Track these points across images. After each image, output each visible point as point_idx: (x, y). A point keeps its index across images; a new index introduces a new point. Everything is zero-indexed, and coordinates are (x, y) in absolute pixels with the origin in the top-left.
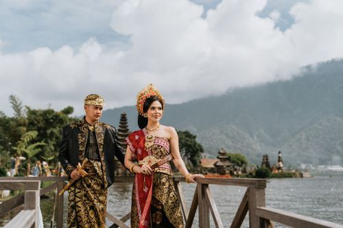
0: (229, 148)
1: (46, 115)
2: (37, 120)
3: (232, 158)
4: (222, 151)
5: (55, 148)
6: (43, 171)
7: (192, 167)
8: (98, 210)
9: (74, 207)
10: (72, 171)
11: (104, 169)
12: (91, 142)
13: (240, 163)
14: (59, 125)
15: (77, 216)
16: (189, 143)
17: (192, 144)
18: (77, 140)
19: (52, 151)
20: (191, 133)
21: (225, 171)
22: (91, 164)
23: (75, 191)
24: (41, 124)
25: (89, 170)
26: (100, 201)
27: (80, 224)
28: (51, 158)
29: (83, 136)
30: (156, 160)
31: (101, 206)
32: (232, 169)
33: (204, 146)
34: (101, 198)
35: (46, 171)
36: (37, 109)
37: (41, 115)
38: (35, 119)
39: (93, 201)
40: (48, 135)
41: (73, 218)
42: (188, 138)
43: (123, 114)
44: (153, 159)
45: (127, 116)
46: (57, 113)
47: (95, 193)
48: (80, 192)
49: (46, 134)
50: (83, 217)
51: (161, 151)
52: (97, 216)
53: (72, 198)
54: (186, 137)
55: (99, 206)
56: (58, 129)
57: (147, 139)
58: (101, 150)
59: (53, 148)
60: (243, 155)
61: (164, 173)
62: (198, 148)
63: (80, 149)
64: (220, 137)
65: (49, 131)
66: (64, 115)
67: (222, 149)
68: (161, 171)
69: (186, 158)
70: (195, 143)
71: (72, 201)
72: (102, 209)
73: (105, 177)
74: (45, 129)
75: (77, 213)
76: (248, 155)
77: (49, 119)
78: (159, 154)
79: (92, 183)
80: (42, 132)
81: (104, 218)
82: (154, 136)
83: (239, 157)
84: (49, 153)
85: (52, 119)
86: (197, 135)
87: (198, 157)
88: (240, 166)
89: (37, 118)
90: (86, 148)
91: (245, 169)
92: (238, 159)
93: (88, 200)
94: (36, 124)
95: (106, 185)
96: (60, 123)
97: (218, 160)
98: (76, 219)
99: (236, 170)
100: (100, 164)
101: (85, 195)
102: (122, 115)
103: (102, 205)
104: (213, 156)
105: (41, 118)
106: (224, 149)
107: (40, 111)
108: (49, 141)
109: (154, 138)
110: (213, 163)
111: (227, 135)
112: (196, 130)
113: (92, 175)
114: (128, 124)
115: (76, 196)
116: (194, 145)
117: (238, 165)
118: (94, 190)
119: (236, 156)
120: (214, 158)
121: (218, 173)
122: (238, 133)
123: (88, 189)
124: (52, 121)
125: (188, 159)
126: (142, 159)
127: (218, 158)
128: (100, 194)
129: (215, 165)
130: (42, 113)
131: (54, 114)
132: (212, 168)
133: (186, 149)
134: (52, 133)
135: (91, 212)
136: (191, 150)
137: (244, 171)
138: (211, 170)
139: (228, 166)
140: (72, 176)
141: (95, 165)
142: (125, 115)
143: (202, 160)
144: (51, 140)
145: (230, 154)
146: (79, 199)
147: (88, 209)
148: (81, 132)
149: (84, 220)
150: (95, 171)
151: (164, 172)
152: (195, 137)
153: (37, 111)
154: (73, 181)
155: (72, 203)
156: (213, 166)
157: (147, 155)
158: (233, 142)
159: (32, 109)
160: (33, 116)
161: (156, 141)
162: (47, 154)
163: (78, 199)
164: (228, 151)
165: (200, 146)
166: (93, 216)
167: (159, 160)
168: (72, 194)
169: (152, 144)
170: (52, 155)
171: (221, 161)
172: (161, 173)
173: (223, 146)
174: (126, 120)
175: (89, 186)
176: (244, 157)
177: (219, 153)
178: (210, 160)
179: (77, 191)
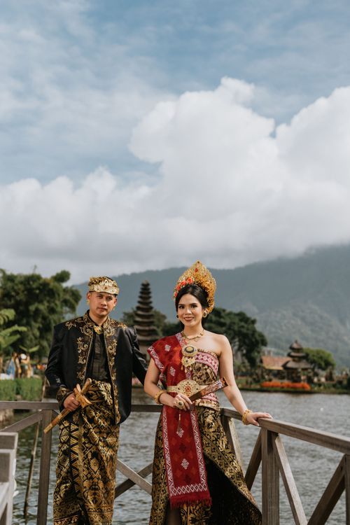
0: (306, 339)
1: (29, 284)
2: (15, 291)
3: (310, 356)
4: (295, 346)
5: (41, 333)
6: (22, 367)
7: (249, 368)
8: (105, 458)
9: (67, 453)
10: (66, 396)
11: (115, 394)
12: (97, 351)
13: (323, 364)
14: (48, 298)
15: (71, 467)
16: (244, 331)
17: (250, 332)
18: (75, 347)
19: (36, 338)
20: (249, 315)
21: (300, 377)
22: (96, 386)
23: (69, 427)
24: (21, 297)
25: (92, 395)
26: (107, 445)
27: (76, 480)
28: (35, 349)
29: (85, 342)
30: (198, 386)
31: (109, 453)
32: (311, 374)
33: (268, 336)
34: (109, 440)
35: (27, 367)
36: (15, 273)
37: (21, 283)
38: (13, 288)
39: (98, 445)
40: (32, 313)
41: (65, 470)
42: (243, 324)
43: (145, 283)
44: (194, 386)
45: (150, 287)
46: (45, 280)
47: (100, 432)
48: (77, 430)
49: (28, 310)
50: (81, 469)
51: (207, 373)
52: (102, 469)
53: (64, 438)
54: (241, 320)
55: (106, 453)
56: (46, 304)
57: (184, 353)
58: (111, 364)
59: (38, 334)
60: (328, 352)
61: (209, 408)
62: (258, 338)
63: (80, 362)
64: (293, 322)
65: (32, 308)
66: (56, 284)
67: (296, 342)
68: (205, 405)
69: (239, 354)
70: (254, 331)
71: (64, 443)
72: (111, 458)
73: (117, 407)
74: (27, 304)
75: (71, 462)
76: (336, 351)
77: (34, 289)
78: (204, 378)
79: (96, 415)
80: (21, 308)
81: (113, 472)
82: (196, 348)
83: (321, 354)
84: (31, 341)
85: (38, 288)
86: (257, 318)
87: (259, 352)
88: (324, 369)
89: (16, 287)
90: (90, 361)
91: (331, 374)
92: (321, 358)
93: (90, 442)
94: (13, 296)
95: (118, 420)
96: (49, 295)
97: (289, 359)
98: (69, 472)
99: (316, 375)
100: (109, 386)
101: (85, 435)
102: (143, 285)
103: (111, 450)
104: (281, 352)
105: (22, 287)
106: (299, 341)
107: (20, 276)
108: (33, 323)
109: (196, 352)
110: (281, 363)
111: (303, 319)
112: (256, 310)
113: (97, 404)
114: (151, 300)
115: (71, 436)
116: (253, 335)
117: (320, 367)
118: (99, 427)
119: (318, 352)
120: (283, 355)
121: (288, 379)
122: (321, 317)
123: (90, 426)
124: (37, 291)
125: (243, 355)
126: (175, 384)
127: (289, 355)
128: (108, 434)
129: (284, 366)
130: (23, 279)
131: (41, 281)
132: (279, 371)
133: (239, 341)
134: (37, 310)
135: (93, 462)
136: (247, 341)
137: (329, 378)
138: (278, 374)
139: (304, 369)
140: (66, 404)
141: (102, 387)
142: (148, 285)
143: (264, 358)
144: (36, 321)
145: (308, 349)
146: (75, 441)
147: (90, 457)
148: (83, 335)
149: (81, 475)
150: (102, 397)
151: (209, 406)
152: (254, 322)
153: (16, 277)
154: (67, 412)
155: (66, 447)
156: (281, 368)
157: (184, 378)
158: (313, 331)
159: (8, 273)
160: (10, 284)
161: (200, 357)
162: (28, 342)
163: (73, 441)
164: (305, 345)
165: (261, 336)
166: (96, 468)
167: (204, 387)
168: (65, 431)
169: (193, 361)
170: (36, 345)
171: (294, 361)
172: (205, 408)
173: (297, 337)
174: (150, 293)
175: (92, 420)
176: (329, 355)
177: (292, 348)
178: (276, 358)
179: (73, 427)
